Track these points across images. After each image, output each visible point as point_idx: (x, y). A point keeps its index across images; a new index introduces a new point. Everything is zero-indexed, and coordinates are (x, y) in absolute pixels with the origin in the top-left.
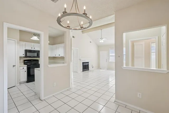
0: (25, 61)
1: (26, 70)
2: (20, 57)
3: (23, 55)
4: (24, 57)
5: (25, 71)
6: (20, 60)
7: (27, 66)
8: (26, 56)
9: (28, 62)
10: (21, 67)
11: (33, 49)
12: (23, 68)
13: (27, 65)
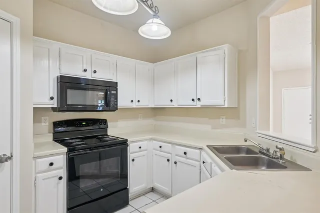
0: (56, 124)
1: (63, 172)
2: (38, 112)
3: (52, 98)
4: (54, 109)
5: (60, 178)
6: (36, 120)
7: (69, 151)
8: (63, 106)
9: (70, 128)
10: (38, 160)
11: (89, 76)
12: (51, 164)
13: (65, 149)
